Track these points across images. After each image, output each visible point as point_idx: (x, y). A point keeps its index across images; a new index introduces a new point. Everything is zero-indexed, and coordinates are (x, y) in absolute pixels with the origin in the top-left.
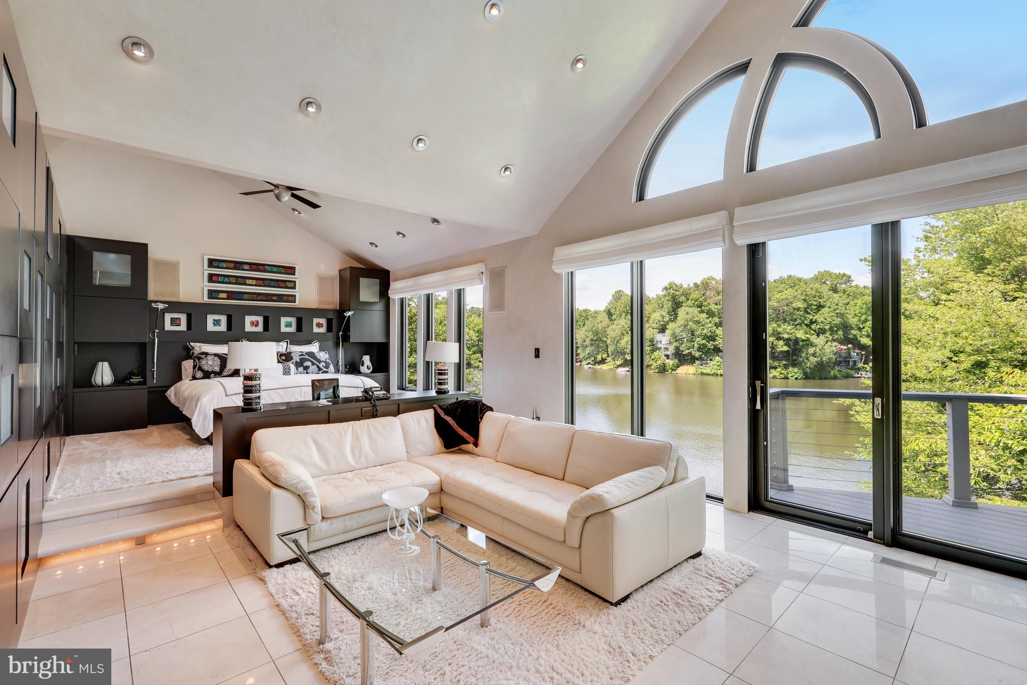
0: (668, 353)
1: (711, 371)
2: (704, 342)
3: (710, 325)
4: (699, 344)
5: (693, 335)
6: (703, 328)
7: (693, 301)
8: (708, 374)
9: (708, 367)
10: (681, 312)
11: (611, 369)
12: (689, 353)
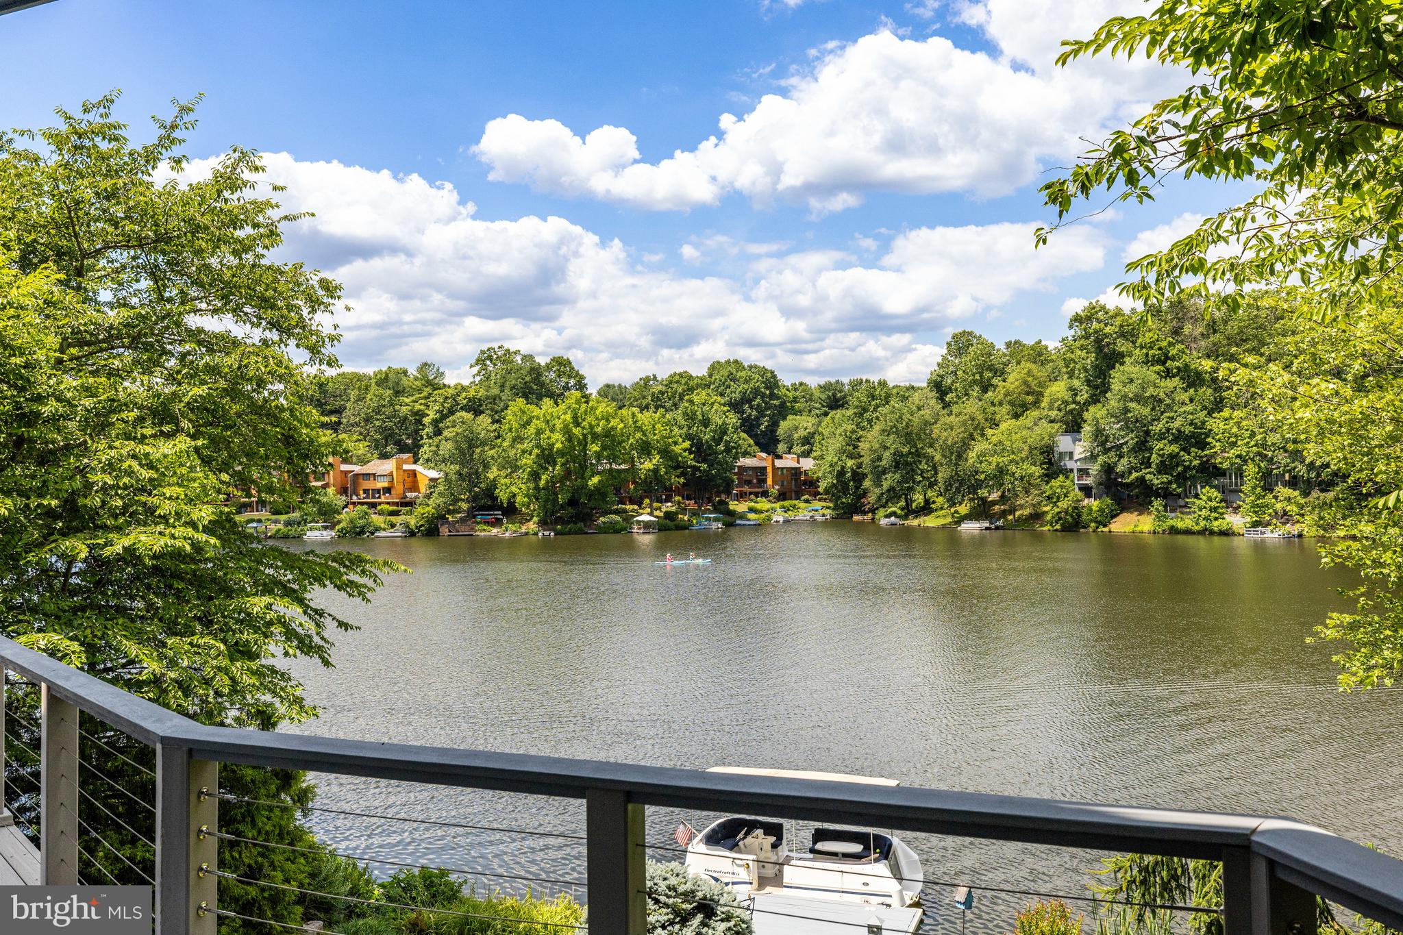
0: (1089, 481)
1: (1197, 524)
2: (1174, 448)
3: (1189, 408)
4: (1164, 454)
5: (1147, 433)
6: (1171, 415)
7: (1144, 351)
8: (1188, 532)
9: (1189, 513)
10: (1117, 378)
11: (944, 527)
12: (1137, 478)
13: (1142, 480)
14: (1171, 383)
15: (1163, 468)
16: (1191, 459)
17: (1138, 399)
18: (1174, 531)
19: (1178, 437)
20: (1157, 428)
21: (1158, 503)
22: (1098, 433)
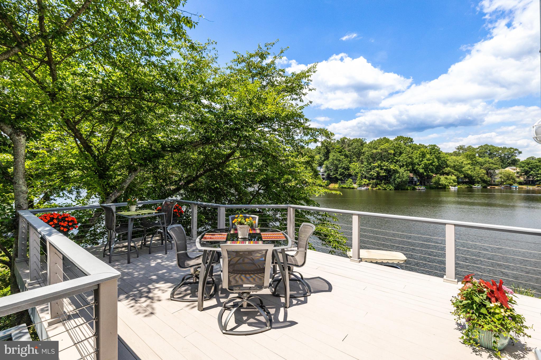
13: (336, 177)
14: (343, 157)
15: (340, 175)
16: (346, 173)
17: (336, 160)
18: (342, 188)
19: (344, 168)
20: (340, 166)
21: (339, 182)
22: (327, 167)
